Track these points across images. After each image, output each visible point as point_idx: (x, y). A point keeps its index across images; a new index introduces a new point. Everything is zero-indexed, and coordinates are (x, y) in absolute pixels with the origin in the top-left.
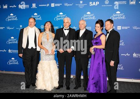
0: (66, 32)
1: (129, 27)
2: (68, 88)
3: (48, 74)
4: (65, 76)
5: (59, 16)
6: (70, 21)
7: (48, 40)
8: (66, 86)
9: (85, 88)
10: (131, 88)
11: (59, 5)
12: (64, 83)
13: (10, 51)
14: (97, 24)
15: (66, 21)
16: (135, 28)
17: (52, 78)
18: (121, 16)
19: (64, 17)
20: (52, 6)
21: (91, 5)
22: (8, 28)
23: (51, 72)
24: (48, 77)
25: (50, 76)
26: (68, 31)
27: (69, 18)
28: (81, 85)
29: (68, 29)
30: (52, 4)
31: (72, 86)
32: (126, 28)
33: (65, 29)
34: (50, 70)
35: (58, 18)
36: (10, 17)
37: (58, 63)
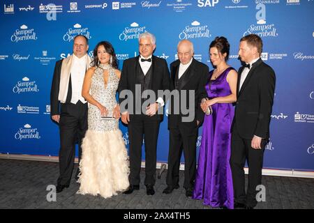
0: (146, 67)
1: (286, 55)
2: (151, 192)
3: (105, 160)
4: (143, 165)
5: (131, 31)
6: (153, 42)
7: (106, 83)
8: (147, 186)
9: (187, 192)
10: (289, 191)
11: (129, 5)
12: (142, 181)
13: (20, 108)
14: (212, 49)
15: (145, 42)
16: (299, 56)
17: (112, 170)
18: (269, 31)
19: (141, 33)
20: (113, 8)
21: (201, 4)
22: (17, 57)
23: (110, 158)
24: (104, 168)
25: (109, 166)
26: (150, 64)
27: (150, 36)
28: (179, 184)
29: (149, 60)
30: (113, 3)
31: (160, 185)
32: (279, 56)
33: (143, 60)
34: (109, 150)
35: (129, 34)
36: (21, 33)
37: (128, 134)
